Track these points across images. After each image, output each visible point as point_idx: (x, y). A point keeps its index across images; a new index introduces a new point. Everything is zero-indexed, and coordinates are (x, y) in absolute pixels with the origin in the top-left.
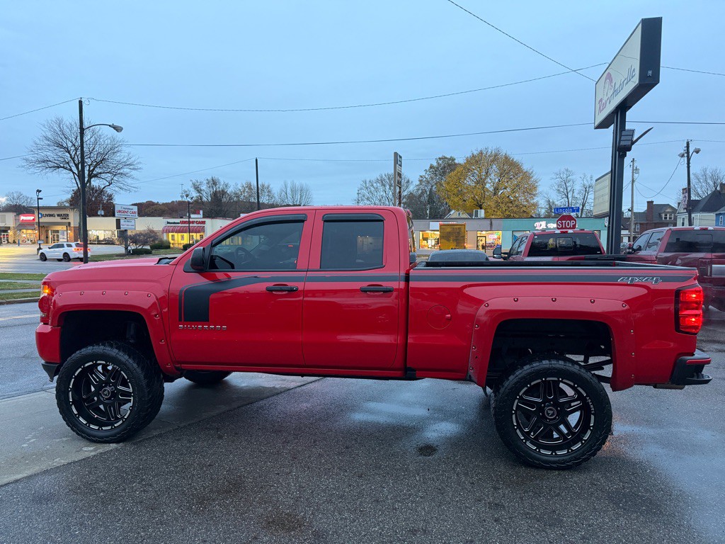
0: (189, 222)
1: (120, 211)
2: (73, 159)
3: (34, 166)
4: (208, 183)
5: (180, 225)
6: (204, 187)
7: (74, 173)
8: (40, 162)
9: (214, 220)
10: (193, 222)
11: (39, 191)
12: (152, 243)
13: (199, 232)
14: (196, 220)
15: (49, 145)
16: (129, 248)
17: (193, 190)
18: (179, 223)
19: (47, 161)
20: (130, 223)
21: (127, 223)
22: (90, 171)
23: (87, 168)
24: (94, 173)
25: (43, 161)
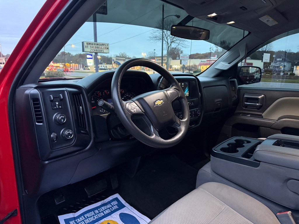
0: (210, 61)
1: (182, 57)
2: (166, 35)
3: (152, 39)
7: (166, 41)
8: (154, 38)
10: (212, 61)
11: (155, 50)
12: (194, 70)
14: (213, 60)
15: (158, 31)
18: (205, 61)
19: (157, 38)
20: (185, 62)
21: (184, 62)
22: (171, 40)
23: (170, 38)
24: (173, 40)
25: (156, 37)
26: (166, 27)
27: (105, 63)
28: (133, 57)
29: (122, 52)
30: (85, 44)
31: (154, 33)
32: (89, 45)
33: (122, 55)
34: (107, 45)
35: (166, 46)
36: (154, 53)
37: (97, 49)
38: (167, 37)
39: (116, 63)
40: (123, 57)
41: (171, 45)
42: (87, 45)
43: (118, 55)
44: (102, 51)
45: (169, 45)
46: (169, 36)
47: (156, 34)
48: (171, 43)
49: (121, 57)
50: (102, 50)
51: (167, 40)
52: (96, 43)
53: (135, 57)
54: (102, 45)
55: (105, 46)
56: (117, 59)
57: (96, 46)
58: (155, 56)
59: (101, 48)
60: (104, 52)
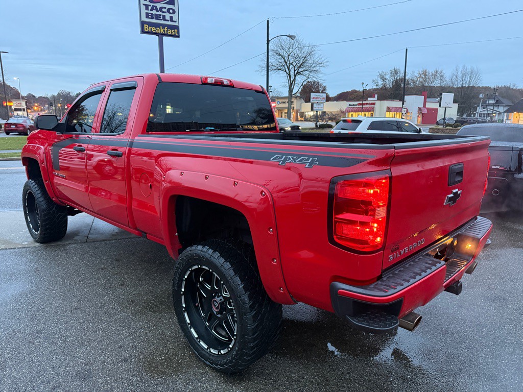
0: (364, 104)
1: (314, 98)
2: (286, 63)
4: (391, 73)
5: (357, 106)
6: (387, 77)
7: (287, 73)
9: (382, 102)
10: (367, 104)
13: (370, 111)
14: (371, 102)
16: (318, 124)
17: (380, 79)
18: (356, 105)
19: (273, 67)
20: (320, 106)
21: (318, 106)
22: (295, 70)
24: (299, 71)
38: (288, 65)
41: (295, 79)
45: (292, 80)
46: (291, 64)
48: (295, 75)
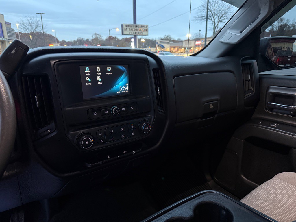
2: (212, 14)
3: (197, 19)
7: (212, 21)
8: (199, 17)
11: (200, 31)
15: (204, 9)
19: (203, 17)
22: (218, 19)
23: (218, 18)
24: (221, 20)
25: (201, 17)
26: (214, 5)
27: (149, 46)
28: (178, 39)
29: (167, 35)
30: (124, 27)
31: (200, 12)
32: (128, 28)
33: (167, 38)
34: (147, 27)
35: (212, 26)
36: (200, 34)
37: (136, 32)
38: (214, 16)
39: (160, 46)
40: (167, 40)
41: (218, 25)
42: (126, 28)
43: (163, 38)
44: (141, 34)
45: (216, 25)
46: (216, 15)
47: (202, 13)
48: (218, 22)
49: (165, 40)
50: (141, 32)
51: (214, 20)
52: (135, 25)
53: (180, 40)
54: (141, 26)
55: (144, 27)
56: (161, 42)
57: (135, 28)
58: (200, 37)
59: (140, 30)
60: (143, 34)
